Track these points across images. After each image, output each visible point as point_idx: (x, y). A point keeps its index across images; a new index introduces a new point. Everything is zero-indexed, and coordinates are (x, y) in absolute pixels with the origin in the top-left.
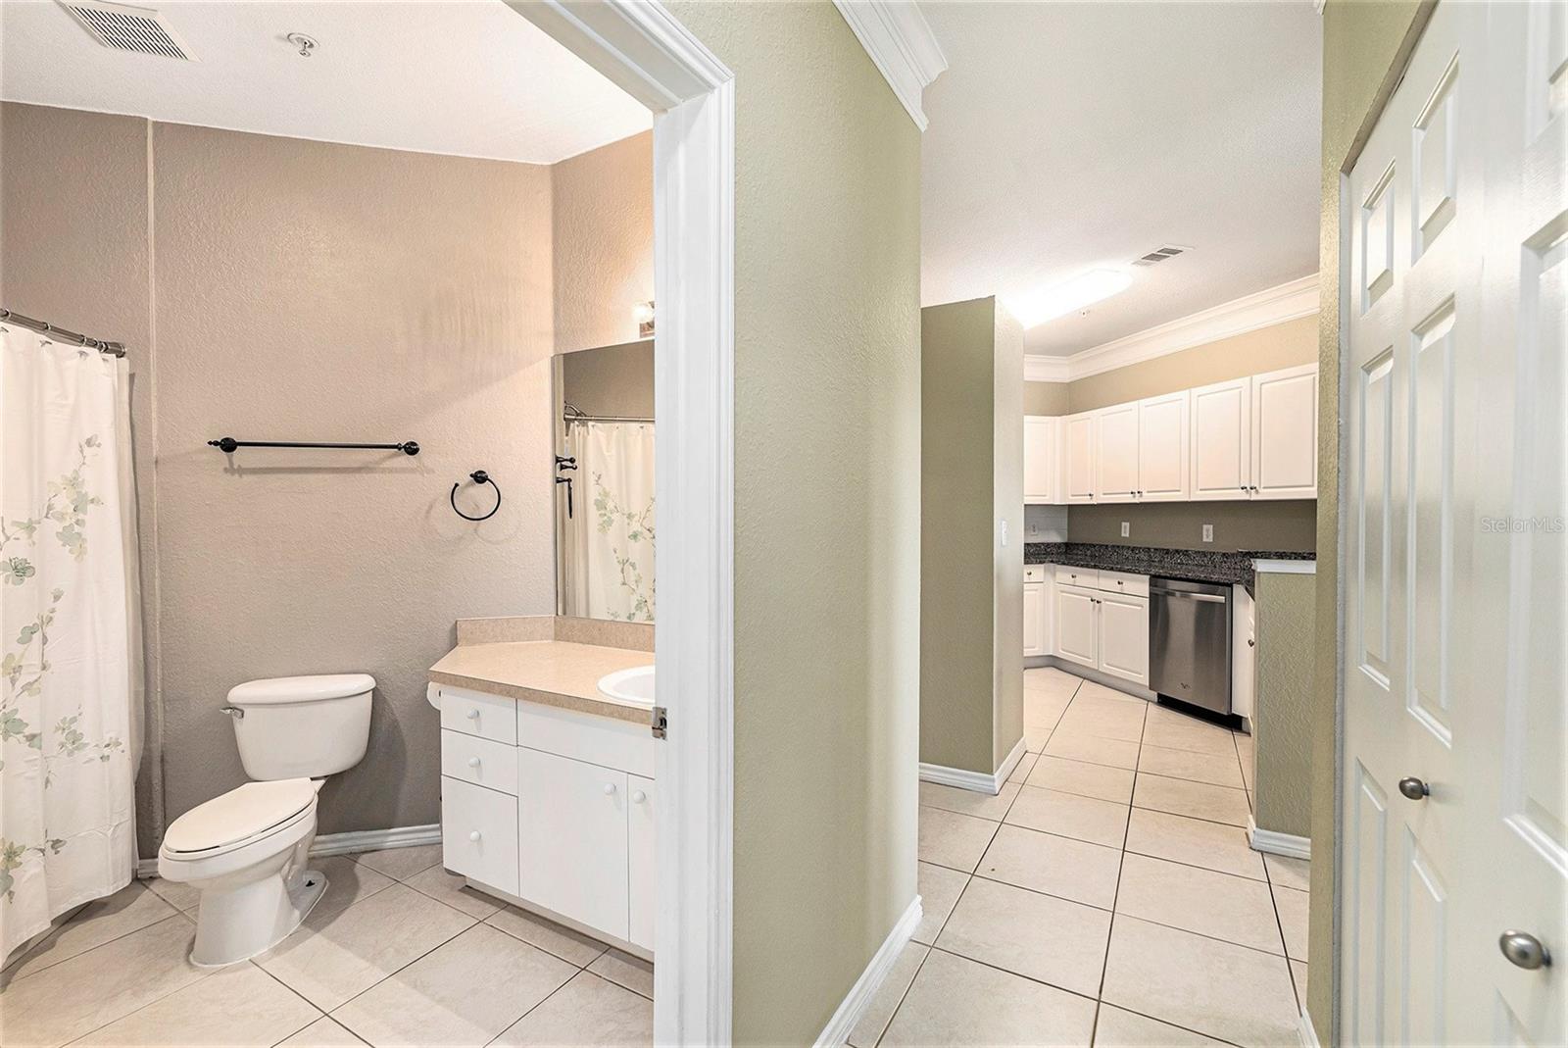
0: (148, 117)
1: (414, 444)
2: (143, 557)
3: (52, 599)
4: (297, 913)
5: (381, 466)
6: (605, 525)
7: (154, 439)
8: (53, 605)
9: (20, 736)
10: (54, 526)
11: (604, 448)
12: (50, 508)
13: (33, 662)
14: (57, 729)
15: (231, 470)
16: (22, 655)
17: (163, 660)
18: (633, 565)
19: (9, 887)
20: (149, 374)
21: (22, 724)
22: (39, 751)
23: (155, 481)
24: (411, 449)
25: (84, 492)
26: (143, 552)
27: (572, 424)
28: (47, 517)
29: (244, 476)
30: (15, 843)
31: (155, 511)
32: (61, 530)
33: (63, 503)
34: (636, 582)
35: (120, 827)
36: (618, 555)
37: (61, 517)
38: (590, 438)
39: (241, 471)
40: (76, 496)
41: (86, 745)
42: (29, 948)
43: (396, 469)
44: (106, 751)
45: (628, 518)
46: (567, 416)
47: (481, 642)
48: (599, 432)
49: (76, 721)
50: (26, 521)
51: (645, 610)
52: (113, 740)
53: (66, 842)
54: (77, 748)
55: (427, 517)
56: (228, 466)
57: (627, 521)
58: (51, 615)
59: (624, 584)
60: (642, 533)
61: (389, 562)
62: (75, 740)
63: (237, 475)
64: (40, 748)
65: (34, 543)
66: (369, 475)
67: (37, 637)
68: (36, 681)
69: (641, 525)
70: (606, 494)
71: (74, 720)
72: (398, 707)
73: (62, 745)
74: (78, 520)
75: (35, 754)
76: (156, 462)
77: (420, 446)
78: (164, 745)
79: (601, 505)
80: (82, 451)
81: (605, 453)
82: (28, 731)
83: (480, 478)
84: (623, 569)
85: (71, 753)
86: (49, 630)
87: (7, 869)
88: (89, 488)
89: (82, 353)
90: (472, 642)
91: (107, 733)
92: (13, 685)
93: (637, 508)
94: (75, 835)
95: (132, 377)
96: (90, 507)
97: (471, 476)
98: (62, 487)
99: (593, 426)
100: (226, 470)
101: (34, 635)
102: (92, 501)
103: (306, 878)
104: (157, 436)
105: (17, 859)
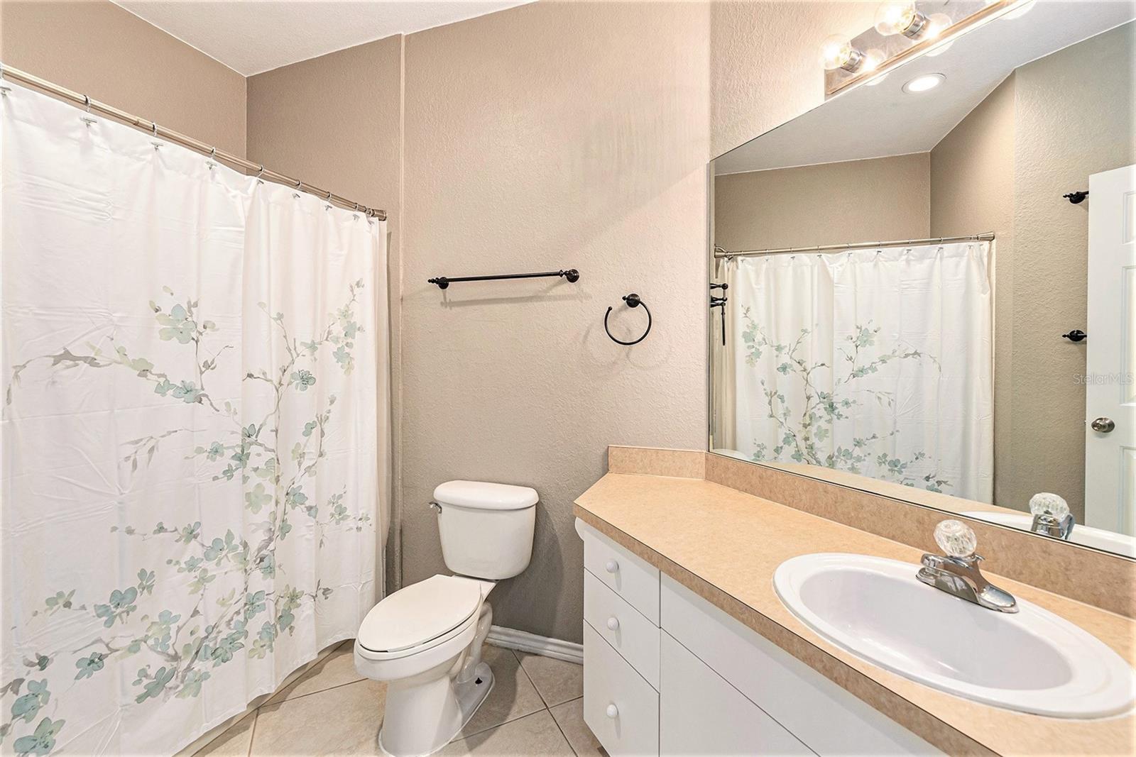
0: (402, 33)
1: (575, 271)
2: (393, 373)
3: (329, 403)
4: (460, 716)
5: (548, 294)
6: (754, 356)
7: (401, 282)
8: (330, 408)
9: (303, 506)
10: (331, 347)
11: (753, 281)
12: (329, 333)
13: (312, 451)
14: (329, 503)
15: (445, 304)
16: (305, 446)
17: (403, 454)
18: (781, 398)
19: (290, 623)
20: (399, 231)
21: (304, 498)
22: (314, 520)
23: (400, 315)
24: (572, 277)
25: (352, 322)
26: (393, 370)
27: (722, 260)
28: (327, 340)
29: (453, 308)
30: (297, 589)
31: (400, 338)
32: (336, 350)
33: (338, 330)
34: (785, 414)
35: (367, 584)
36: (765, 387)
37: (337, 340)
38: (739, 272)
39: (452, 304)
40: (346, 325)
41: (349, 516)
42: (307, 669)
43: (560, 296)
44: (360, 524)
45: (777, 350)
46: (717, 254)
47: (631, 472)
48: (749, 267)
49: (341, 498)
50: (310, 342)
51: (794, 444)
52: (365, 515)
53: (332, 591)
54: (342, 519)
55: (584, 342)
56: (443, 301)
57: (775, 353)
58: (328, 415)
59: (771, 416)
60: (791, 366)
61: (553, 385)
62: (341, 511)
63: (448, 308)
64: (315, 517)
65: (315, 359)
66: (538, 303)
67: (316, 431)
68: (313, 465)
69: (791, 358)
70: (754, 327)
71: (340, 497)
72: (556, 521)
73: (332, 515)
74: (347, 343)
75: (312, 522)
76: (402, 299)
77: (580, 274)
78: (402, 521)
79: (749, 337)
80: (352, 291)
81: (754, 286)
82: (308, 503)
83: (632, 301)
84: (770, 401)
85: (337, 523)
86: (326, 426)
87: (290, 609)
88: (356, 319)
89: (355, 216)
90: (621, 471)
91: (361, 509)
92: (300, 468)
93: (786, 340)
94: (339, 586)
95: (389, 235)
96: (357, 333)
97: (624, 298)
98: (338, 317)
99: (742, 261)
100: (442, 303)
101: (313, 430)
102: (359, 329)
103: (479, 673)
104: (403, 279)
105: (298, 601)
